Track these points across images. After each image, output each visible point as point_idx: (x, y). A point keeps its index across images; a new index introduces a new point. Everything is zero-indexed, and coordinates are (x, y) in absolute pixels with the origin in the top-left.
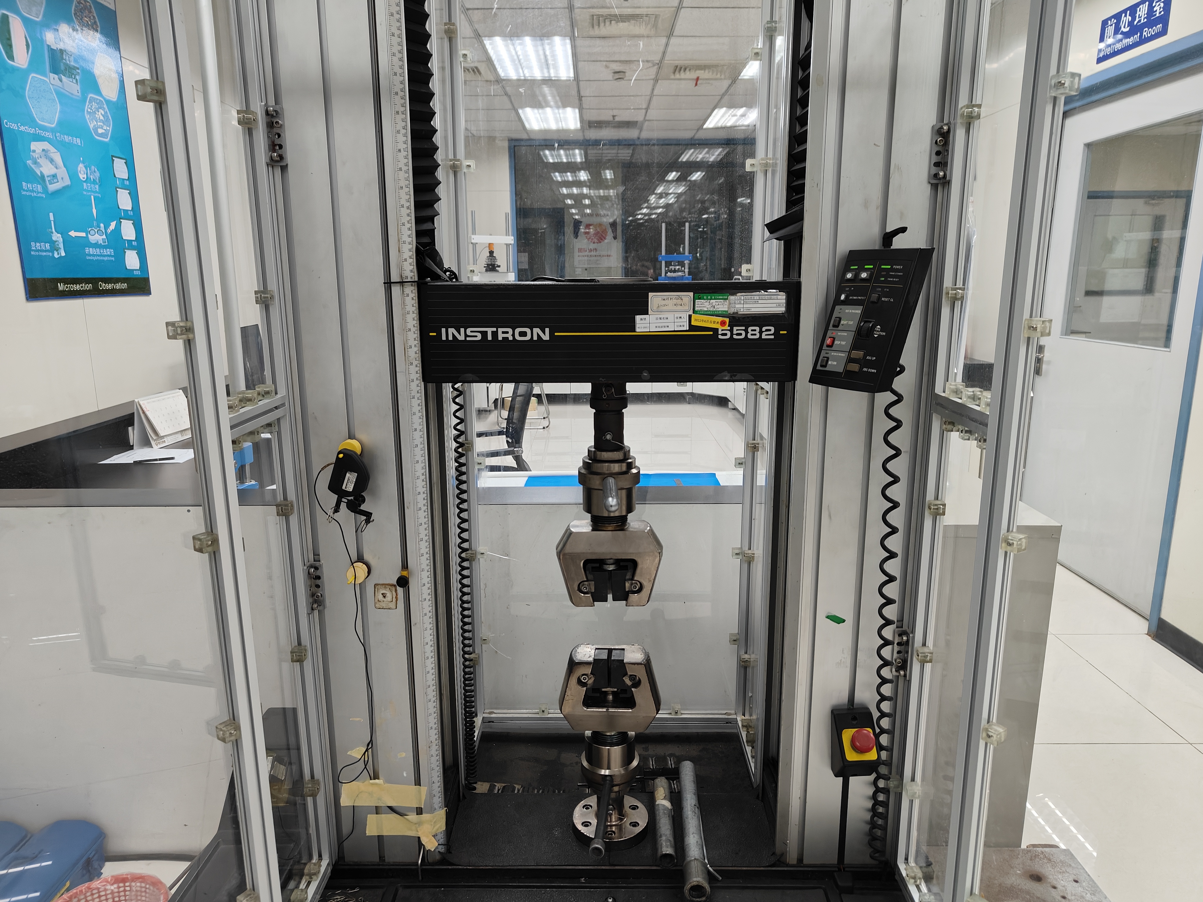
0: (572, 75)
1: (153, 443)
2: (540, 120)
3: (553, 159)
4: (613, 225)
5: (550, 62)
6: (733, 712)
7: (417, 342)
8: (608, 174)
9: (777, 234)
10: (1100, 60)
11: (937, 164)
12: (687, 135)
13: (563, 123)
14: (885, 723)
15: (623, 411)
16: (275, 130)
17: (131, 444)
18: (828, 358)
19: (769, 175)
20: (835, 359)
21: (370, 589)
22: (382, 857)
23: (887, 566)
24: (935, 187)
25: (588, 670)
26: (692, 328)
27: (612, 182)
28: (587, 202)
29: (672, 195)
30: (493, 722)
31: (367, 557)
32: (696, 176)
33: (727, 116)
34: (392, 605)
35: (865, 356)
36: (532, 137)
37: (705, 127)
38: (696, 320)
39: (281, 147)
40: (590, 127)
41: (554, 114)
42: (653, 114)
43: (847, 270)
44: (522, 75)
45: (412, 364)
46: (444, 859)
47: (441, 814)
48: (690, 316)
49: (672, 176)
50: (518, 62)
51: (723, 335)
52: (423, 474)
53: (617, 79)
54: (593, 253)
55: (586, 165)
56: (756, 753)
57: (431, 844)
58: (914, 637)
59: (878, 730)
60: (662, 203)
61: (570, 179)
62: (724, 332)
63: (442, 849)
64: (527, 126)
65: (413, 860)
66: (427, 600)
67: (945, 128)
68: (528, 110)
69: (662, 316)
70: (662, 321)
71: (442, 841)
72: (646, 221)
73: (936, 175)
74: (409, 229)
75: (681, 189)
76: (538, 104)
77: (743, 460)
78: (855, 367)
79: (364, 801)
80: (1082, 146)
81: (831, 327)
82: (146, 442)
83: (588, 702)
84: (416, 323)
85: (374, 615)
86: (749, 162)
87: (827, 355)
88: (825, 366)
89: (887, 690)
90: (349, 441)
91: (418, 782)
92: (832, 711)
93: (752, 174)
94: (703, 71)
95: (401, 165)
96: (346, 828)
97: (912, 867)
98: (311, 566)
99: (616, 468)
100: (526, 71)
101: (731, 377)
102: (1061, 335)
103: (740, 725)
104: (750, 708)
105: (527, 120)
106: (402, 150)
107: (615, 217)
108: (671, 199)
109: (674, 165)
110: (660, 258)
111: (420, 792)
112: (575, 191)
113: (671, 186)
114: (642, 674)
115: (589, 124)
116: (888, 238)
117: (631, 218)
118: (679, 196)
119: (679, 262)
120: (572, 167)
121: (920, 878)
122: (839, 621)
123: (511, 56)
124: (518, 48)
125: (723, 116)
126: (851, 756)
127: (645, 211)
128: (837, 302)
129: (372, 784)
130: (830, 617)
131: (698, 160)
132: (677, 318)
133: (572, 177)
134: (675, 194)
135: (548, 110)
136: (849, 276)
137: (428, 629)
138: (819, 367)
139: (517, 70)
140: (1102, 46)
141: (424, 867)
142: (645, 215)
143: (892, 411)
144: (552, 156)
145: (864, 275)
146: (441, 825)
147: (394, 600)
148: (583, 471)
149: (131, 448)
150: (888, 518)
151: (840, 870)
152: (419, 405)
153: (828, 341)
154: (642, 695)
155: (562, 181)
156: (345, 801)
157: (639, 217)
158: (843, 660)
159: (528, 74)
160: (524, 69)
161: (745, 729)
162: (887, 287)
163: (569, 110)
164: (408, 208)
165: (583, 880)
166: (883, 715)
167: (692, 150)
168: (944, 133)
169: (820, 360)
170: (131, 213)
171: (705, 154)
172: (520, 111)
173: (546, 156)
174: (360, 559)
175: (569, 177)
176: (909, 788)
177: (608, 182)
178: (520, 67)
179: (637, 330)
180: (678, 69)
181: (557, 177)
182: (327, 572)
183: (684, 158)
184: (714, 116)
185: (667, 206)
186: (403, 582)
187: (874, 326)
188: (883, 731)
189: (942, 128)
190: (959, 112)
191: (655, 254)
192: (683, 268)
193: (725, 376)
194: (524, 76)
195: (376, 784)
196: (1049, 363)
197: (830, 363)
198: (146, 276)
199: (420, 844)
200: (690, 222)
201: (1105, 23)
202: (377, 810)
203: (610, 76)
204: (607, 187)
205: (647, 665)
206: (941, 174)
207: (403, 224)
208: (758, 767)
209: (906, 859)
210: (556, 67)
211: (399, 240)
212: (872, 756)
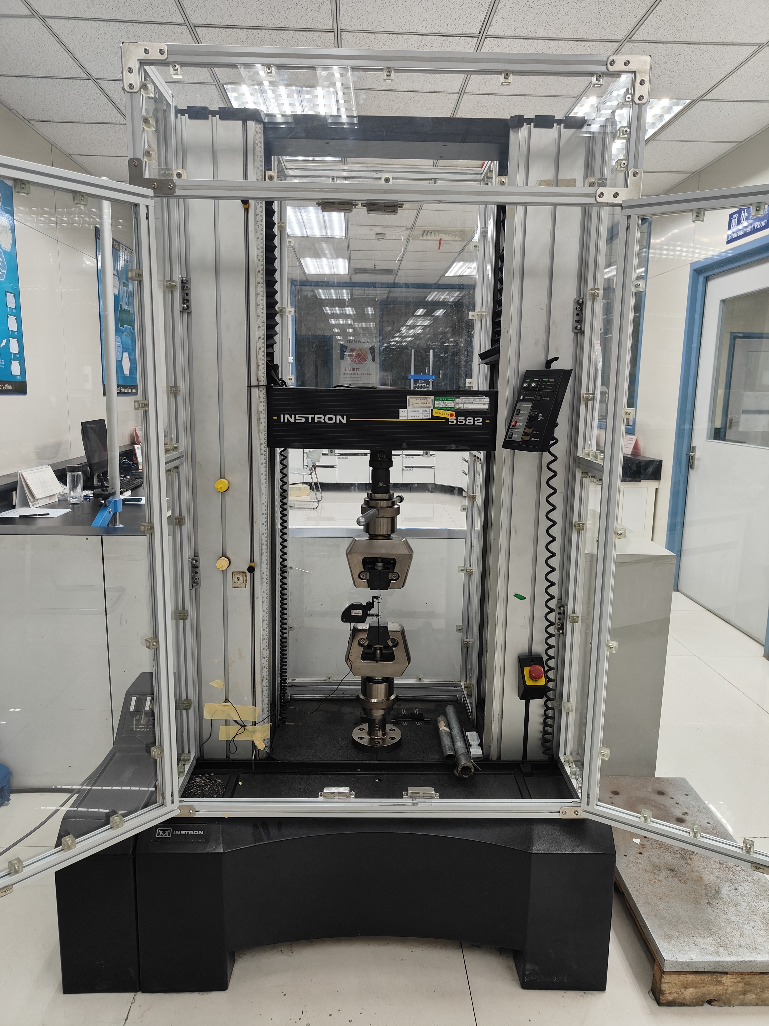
0: (344, 235)
1: (30, 504)
2: (317, 267)
3: (325, 296)
4: (372, 349)
5: (328, 224)
6: (459, 680)
7: (265, 420)
8: (370, 311)
9: (485, 361)
10: (728, 242)
11: (577, 321)
12: (432, 281)
13: (335, 270)
14: (551, 663)
15: (390, 469)
16: (186, 291)
17: (14, 505)
18: (513, 433)
19: (483, 322)
20: (517, 433)
21: (229, 575)
22: (228, 757)
23: (550, 562)
24: (576, 334)
25: (365, 635)
26: (433, 417)
27: (372, 316)
28: (351, 331)
29: (420, 327)
30: (294, 686)
31: (228, 555)
32: (439, 312)
33: (464, 268)
34: (243, 585)
35: (533, 431)
36: (310, 279)
37: (446, 275)
38: (435, 413)
39: (188, 301)
40: (356, 273)
41: (329, 262)
42: (404, 265)
43: (524, 381)
44: (305, 233)
45: (262, 433)
46: (269, 756)
47: (268, 726)
48: (432, 410)
49: (420, 312)
50: (302, 224)
51: (451, 422)
52: (265, 502)
53: (379, 239)
54: (355, 372)
55: (353, 302)
56: (473, 701)
57: (261, 746)
58: (567, 608)
59: (546, 668)
60: (411, 333)
61: (338, 312)
62: (452, 420)
63: (268, 750)
64: (306, 271)
65: (249, 757)
66: (265, 583)
67: (581, 301)
68: (308, 260)
69: (415, 410)
70: (415, 413)
71: (268, 745)
72: (398, 347)
73: (576, 327)
74: (263, 352)
75: (427, 323)
76: (317, 255)
77: (466, 507)
78: (527, 438)
79: (220, 716)
80: (719, 302)
81: (515, 415)
82: (25, 504)
83: (365, 657)
84: (265, 408)
85: (232, 592)
86: (471, 313)
87: (512, 432)
88: (511, 438)
89: (552, 641)
90: (222, 480)
91: (254, 704)
92: (518, 657)
93: (473, 321)
94: (445, 235)
95: (260, 313)
96: (206, 735)
97: (568, 756)
98: (193, 559)
99: (383, 504)
100: (308, 231)
101: (456, 447)
102: (707, 439)
103: (463, 687)
104: (470, 677)
105: (307, 266)
106: (261, 305)
107: (373, 344)
108: (419, 330)
109: (421, 303)
110: (410, 377)
111: (255, 710)
112: (341, 321)
113: (419, 320)
114: (399, 638)
115: (354, 271)
116: (549, 363)
117: (385, 345)
118: (426, 327)
119: (424, 380)
120: (341, 303)
121: (572, 762)
122: (522, 598)
123: (298, 220)
124: (304, 214)
125: (460, 268)
126: (529, 683)
127: (397, 339)
128: (519, 400)
129: (224, 706)
130: (516, 596)
131: (441, 300)
132: (424, 411)
133: (339, 310)
134: (423, 326)
135: (324, 260)
136: (525, 385)
137: (265, 602)
138: (507, 439)
139: (301, 230)
140: (730, 232)
141: (256, 762)
142: (397, 342)
143: (551, 466)
144: (324, 294)
145: (533, 385)
146: (267, 734)
147: (245, 581)
148: (364, 506)
149: (14, 507)
150: (550, 531)
151: (524, 763)
152: (265, 459)
153: (513, 423)
154: (398, 652)
155: (331, 314)
156: (207, 715)
157: (393, 343)
158: (525, 623)
159: (310, 233)
160: (307, 229)
161: (466, 689)
162: (545, 392)
163: (340, 260)
164: (263, 339)
165: (359, 770)
166: (551, 658)
167: (436, 292)
168: (580, 304)
169: (508, 434)
170: (16, 333)
171: (446, 296)
172: (302, 260)
173: (319, 294)
174: (224, 555)
175: (337, 310)
176: (565, 705)
177: (370, 316)
178: (304, 228)
179: (400, 418)
180: (425, 232)
181: (328, 310)
182: (203, 563)
183: (430, 298)
184: (454, 268)
185: (416, 336)
186: (251, 570)
187: (538, 414)
188: (551, 669)
189: (579, 300)
190: (588, 293)
191: (405, 374)
192: (428, 386)
193: (453, 447)
194: (307, 235)
195: (227, 705)
196: (699, 459)
197: (513, 436)
198: (23, 380)
199: (254, 746)
200: (434, 349)
201: (731, 216)
202: (227, 723)
203: (374, 237)
204: (370, 321)
205: (403, 633)
206: (579, 327)
207: (260, 349)
208: (474, 709)
209: (565, 754)
210: (332, 229)
211: (257, 358)
212: (542, 682)
